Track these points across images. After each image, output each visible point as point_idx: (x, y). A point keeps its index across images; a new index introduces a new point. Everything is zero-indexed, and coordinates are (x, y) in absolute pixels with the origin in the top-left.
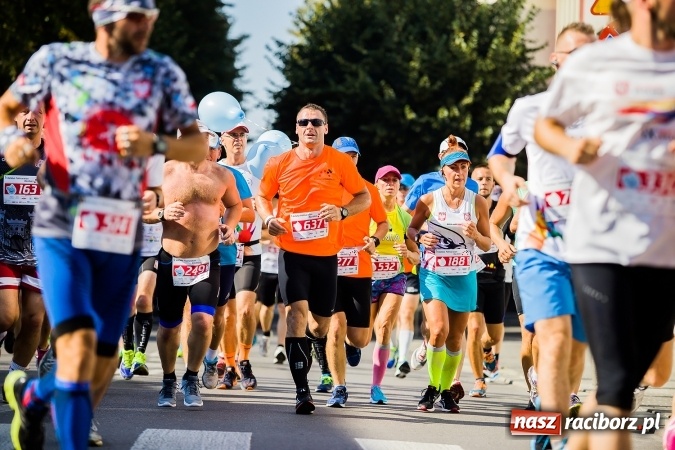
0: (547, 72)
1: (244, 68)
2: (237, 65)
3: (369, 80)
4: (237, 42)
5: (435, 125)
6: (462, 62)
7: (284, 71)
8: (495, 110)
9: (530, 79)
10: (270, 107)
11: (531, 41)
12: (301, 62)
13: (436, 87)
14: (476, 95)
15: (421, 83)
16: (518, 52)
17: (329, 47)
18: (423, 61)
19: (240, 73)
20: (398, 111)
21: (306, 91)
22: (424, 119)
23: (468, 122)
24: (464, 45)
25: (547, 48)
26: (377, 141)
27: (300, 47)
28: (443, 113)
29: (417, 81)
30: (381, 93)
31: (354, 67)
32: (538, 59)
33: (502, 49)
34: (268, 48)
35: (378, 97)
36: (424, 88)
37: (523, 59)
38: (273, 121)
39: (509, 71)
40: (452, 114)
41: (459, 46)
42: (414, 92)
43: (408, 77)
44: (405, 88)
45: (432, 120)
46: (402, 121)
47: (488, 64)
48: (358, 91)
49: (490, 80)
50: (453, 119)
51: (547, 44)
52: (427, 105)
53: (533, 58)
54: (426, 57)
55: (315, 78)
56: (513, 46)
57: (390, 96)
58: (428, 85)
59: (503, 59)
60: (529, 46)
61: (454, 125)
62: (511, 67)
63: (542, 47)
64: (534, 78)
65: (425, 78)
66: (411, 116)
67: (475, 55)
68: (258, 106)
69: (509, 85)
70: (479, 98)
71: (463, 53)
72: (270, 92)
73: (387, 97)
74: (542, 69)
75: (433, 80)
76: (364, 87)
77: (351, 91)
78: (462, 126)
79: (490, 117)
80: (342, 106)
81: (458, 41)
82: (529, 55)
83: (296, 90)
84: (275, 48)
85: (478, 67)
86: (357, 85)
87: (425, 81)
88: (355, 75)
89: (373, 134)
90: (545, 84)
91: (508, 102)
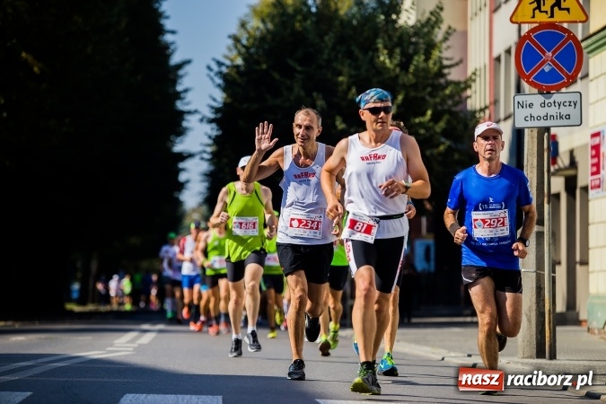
0: (463, 86)
1: (186, 91)
2: (179, 88)
3: (303, 93)
4: (180, 66)
6: (386, 76)
7: (225, 89)
8: (417, 120)
9: (447, 92)
10: (211, 121)
11: (447, 59)
12: (239, 80)
14: (399, 107)
16: (436, 68)
17: (264, 66)
18: (351, 76)
19: (182, 95)
20: (329, 122)
21: (245, 106)
22: (352, 130)
24: (387, 61)
25: (461, 66)
27: (237, 67)
29: (346, 94)
30: (314, 104)
31: (288, 82)
32: (454, 75)
33: (422, 65)
34: (209, 68)
37: (440, 74)
38: (213, 137)
39: (429, 85)
41: (384, 62)
42: (343, 104)
43: (337, 91)
44: (335, 100)
46: (334, 131)
47: (410, 78)
48: (293, 104)
49: (412, 94)
51: (461, 61)
53: (449, 74)
54: (353, 73)
55: (252, 94)
56: (431, 63)
57: (322, 108)
59: (422, 74)
60: (446, 63)
62: (430, 82)
63: (457, 64)
64: (451, 92)
66: (342, 126)
67: (398, 70)
69: (428, 98)
71: (387, 69)
72: (212, 107)
73: (319, 108)
74: (457, 83)
76: (299, 99)
79: (413, 126)
81: (382, 58)
82: (446, 71)
83: (237, 105)
84: (215, 68)
85: (400, 81)
86: (292, 98)
87: (353, 95)
88: (290, 89)
90: (460, 97)
91: (429, 113)
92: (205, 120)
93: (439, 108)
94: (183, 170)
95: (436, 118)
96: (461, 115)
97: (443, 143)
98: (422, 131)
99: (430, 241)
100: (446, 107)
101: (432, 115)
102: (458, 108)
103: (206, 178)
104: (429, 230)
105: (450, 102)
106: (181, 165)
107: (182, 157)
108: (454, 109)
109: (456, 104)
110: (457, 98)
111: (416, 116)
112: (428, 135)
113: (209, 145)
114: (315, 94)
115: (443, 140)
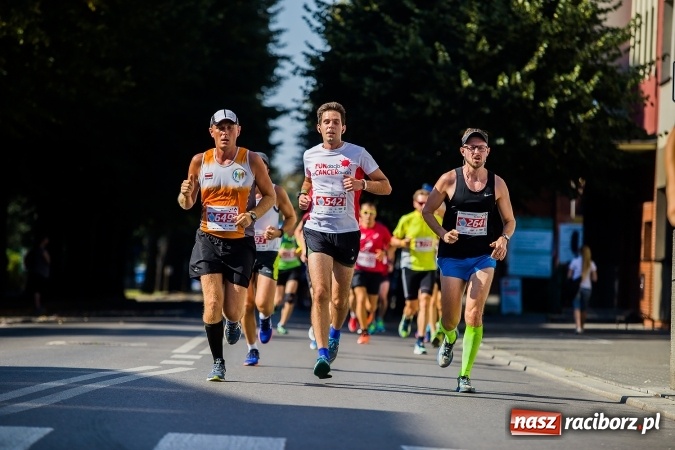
1: (279, 31)
2: (272, 27)
3: (420, 42)
5: (494, 95)
6: (525, 23)
7: (324, 34)
8: (562, 78)
9: (600, 44)
10: (308, 74)
12: (343, 23)
13: (496, 51)
14: (540, 60)
15: (480, 48)
16: (588, 14)
17: (375, 7)
18: (481, 23)
19: (275, 37)
20: (452, 78)
21: (349, 55)
22: (481, 88)
23: (532, 90)
24: (527, 4)
26: (429, 111)
27: (342, 6)
28: (503, 81)
29: (475, 44)
30: (435, 57)
31: (403, 28)
32: (611, 21)
33: (570, 9)
34: (306, 8)
35: (430, 62)
36: (482, 52)
37: (594, 20)
38: (310, 89)
39: (578, 34)
40: (513, 82)
41: (522, 6)
42: (471, 57)
43: (464, 41)
44: (461, 51)
45: (492, 88)
46: (458, 90)
47: (554, 27)
48: (408, 55)
49: (556, 45)
50: (514, 87)
52: (485, 71)
53: (605, 19)
54: (484, 19)
55: (359, 42)
56: (582, 7)
57: (445, 61)
58: (487, 48)
59: (570, 20)
60: (601, 6)
61: (516, 94)
62: (581, 30)
63: (615, 7)
64: (605, 43)
65: (484, 41)
66: (467, 82)
67: (540, 16)
68: (294, 73)
69: (577, 50)
70: (544, 64)
71: (527, 13)
72: (308, 56)
73: (441, 61)
74: (615, 31)
75: (492, 44)
76: (415, 50)
77: (401, 55)
78: (525, 94)
79: (556, 85)
80: (391, 71)
82: (601, 16)
83: (338, 53)
84: (314, 8)
85: (543, 30)
86: (407, 47)
87: (483, 45)
88: (405, 37)
89: (427, 104)
90: (618, 49)
91: (577, 69)
92: (299, 72)
93: (590, 62)
94: (275, 129)
95: (585, 76)
96: (619, 71)
97: (594, 106)
98: (568, 92)
99: (579, 227)
100: (599, 62)
101: (582, 72)
102: (615, 64)
103: (303, 141)
104: (577, 212)
105: (605, 56)
106: (272, 123)
107: (275, 113)
108: (609, 64)
109: (614, 58)
110: (613, 51)
111: (560, 74)
112: (574, 96)
113: (305, 101)
114: (437, 44)
115: (595, 103)
